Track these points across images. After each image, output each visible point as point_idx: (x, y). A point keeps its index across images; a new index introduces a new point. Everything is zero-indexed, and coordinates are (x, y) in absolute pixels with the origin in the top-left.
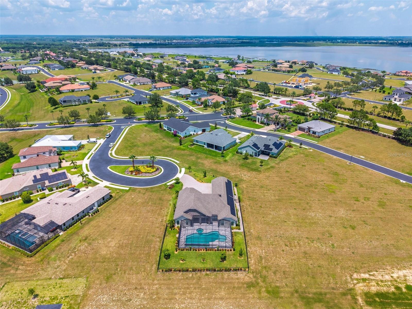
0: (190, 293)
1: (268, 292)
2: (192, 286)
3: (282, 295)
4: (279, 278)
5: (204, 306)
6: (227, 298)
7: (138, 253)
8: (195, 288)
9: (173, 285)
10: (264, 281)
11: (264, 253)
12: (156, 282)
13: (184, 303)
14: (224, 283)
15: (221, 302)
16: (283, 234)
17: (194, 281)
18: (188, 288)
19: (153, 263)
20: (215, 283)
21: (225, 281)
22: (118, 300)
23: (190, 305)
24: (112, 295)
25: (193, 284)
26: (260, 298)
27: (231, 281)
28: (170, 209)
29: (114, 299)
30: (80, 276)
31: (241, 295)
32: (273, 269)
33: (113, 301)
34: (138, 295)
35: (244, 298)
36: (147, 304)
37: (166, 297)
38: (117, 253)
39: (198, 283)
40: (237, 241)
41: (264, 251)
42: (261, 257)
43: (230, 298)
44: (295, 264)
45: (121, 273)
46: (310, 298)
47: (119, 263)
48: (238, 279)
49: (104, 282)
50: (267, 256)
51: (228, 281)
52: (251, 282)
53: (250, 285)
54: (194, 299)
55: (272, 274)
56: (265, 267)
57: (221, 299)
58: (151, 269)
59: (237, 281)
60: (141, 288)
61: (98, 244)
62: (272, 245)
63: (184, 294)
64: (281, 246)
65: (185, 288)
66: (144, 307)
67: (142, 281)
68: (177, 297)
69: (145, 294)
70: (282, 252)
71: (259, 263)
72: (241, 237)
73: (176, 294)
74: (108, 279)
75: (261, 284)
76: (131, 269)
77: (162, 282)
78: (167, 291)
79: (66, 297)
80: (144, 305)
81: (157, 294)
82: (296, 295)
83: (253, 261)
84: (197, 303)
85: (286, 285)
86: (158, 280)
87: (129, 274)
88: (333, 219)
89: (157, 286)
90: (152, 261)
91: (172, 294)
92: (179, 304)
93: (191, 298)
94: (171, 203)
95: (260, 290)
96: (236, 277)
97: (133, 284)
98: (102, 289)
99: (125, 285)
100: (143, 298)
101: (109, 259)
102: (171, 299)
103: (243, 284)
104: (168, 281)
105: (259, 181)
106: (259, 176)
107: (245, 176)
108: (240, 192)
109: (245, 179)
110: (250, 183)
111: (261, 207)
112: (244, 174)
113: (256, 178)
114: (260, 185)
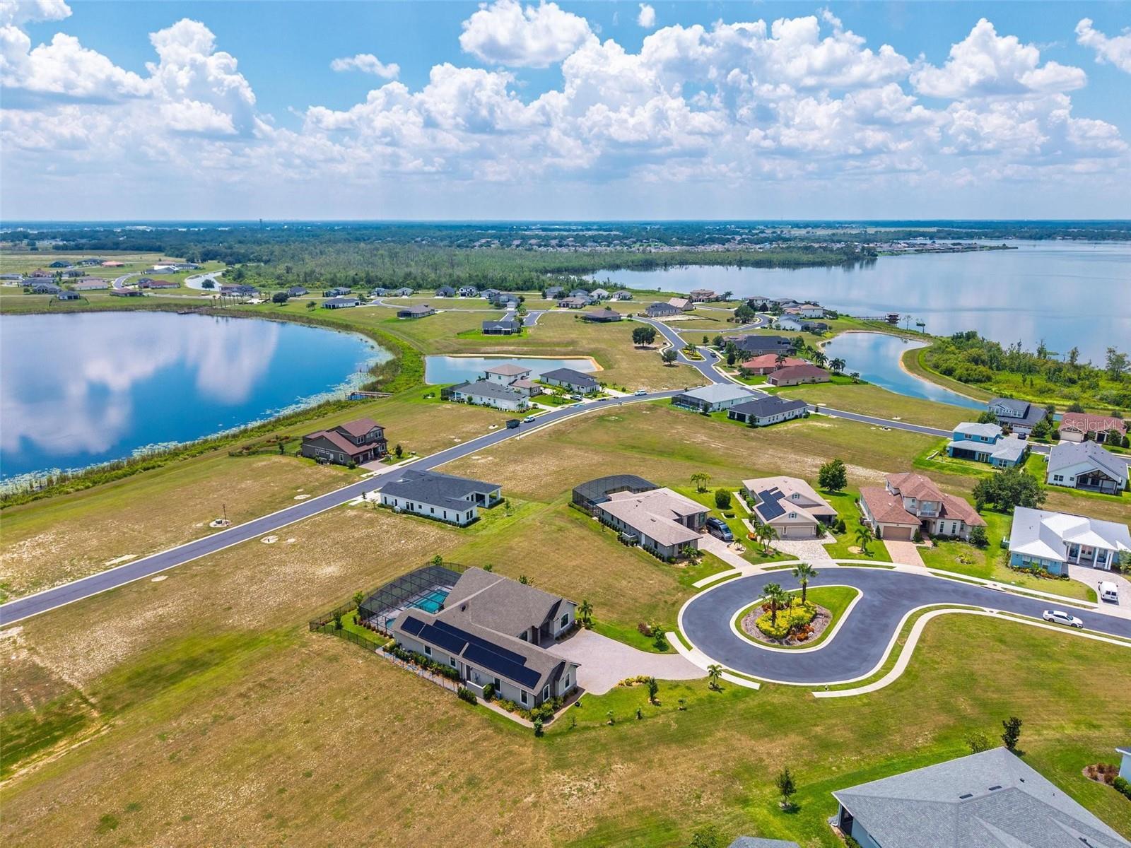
16: (291, 694)
88: (178, 815)
105: (515, 802)
106: (540, 821)
107: (580, 790)
108: (501, 724)
109: (557, 776)
110: (522, 773)
111: (402, 720)
112: (594, 794)
113: (535, 805)
114: (487, 788)
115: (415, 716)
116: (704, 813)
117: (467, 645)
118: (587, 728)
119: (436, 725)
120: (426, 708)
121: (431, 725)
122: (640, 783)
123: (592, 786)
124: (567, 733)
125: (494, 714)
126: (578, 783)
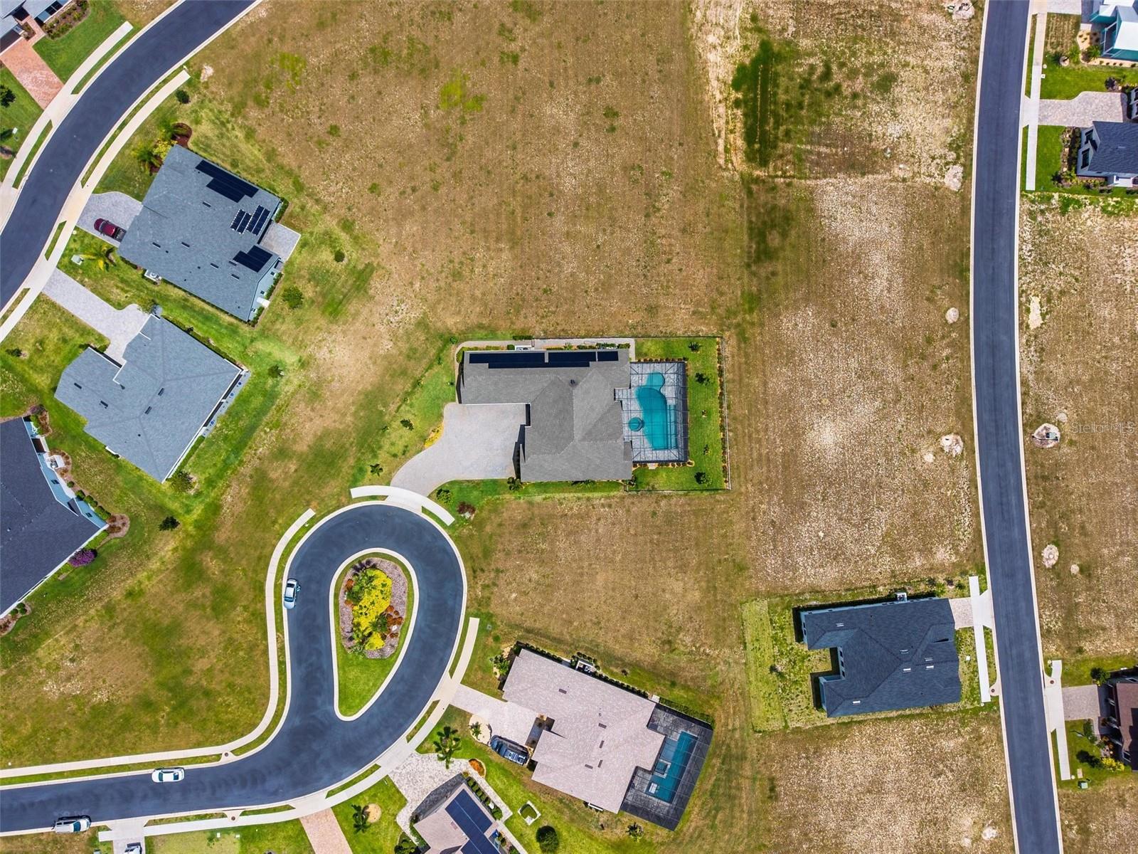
0: (758, 432)
1: (751, 310)
2: (746, 431)
3: (754, 289)
4: (729, 288)
5: (778, 409)
6: (765, 375)
7: (695, 533)
8: (749, 425)
9: (745, 460)
10: (735, 314)
11: (687, 307)
12: (743, 489)
13: (774, 439)
14: (741, 380)
15: (771, 385)
16: (638, 260)
17: (739, 427)
18: (750, 436)
19: (712, 501)
20: (740, 393)
21: (737, 378)
22: (774, 541)
23: (776, 430)
24: (765, 552)
25: (743, 428)
26: (762, 325)
27: (736, 368)
28: (562, 495)
29: (772, 547)
30: (740, 616)
31: (758, 354)
32: (715, 295)
33: (775, 547)
34: (764, 513)
35: (763, 349)
36: (777, 494)
37: (765, 469)
38: (698, 571)
39: (741, 422)
40: (659, 351)
41: (682, 306)
42: (694, 313)
43: (764, 371)
44: (705, 256)
45: (732, 550)
46: (758, 248)
47: (716, 559)
48: (733, 357)
49: (746, 574)
50: (691, 300)
51: (736, 372)
52: (737, 335)
53: (743, 338)
54: (767, 425)
55: (723, 298)
56: (713, 308)
57: (765, 384)
58: (724, 502)
59: (736, 358)
60: (753, 511)
61: (680, 612)
62: (668, 287)
63: (759, 441)
64: (671, 272)
65: (750, 441)
66: (782, 499)
67: (743, 511)
68: (764, 452)
69: (761, 503)
70: (684, 274)
71: (706, 318)
72: (649, 344)
73: (760, 455)
74: (741, 568)
75: (739, 318)
76: (725, 536)
77: (742, 479)
78: (756, 468)
79: (771, 623)
80: (779, 500)
81: (761, 483)
82: (754, 268)
83: (704, 329)
84: (774, 420)
85: (739, 279)
86: (740, 486)
87: (733, 537)
89: (749, 486)
90: (711, 504)
91: (761, 460)
92: (776, 447)
93: (766, 430)
94: (538, 498)
95: (749, 323)
96: (730, 359)
97: (748, 526)
98: (757, 572)
99: (749, 538)
100: (769, 503)
101: (708, 581)
102: (768, 460)
103: (739, 348)
104: (741, 469)
105: (423, 278)
106: (400, 275)
107: (396, 312)
108: (483, 333)
109: (415, 315)
110: (439, 302)
111: (545, 291)
112: (387, 315)
113: (411, 284)
114: (447, 277)
115: (541, 301)
116: (320, 341)
117: (547, 360)
118: (430, 367)
119: (521, 303)
120: (541, 312)
121: (523, 300)
122: (368, 340)
123: (393, 321)
124: (439, 354)
125: (495, 338)
126: (401, 317)
